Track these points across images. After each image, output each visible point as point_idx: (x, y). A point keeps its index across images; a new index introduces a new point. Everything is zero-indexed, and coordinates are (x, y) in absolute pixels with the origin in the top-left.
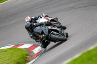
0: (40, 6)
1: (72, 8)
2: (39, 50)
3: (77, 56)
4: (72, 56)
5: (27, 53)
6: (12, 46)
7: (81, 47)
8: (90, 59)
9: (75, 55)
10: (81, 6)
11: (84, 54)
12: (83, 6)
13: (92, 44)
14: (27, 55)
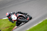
3: (41, 22)
7: (42, 18)
11: (44, 21)
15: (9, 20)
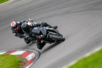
1: (67, 12)
2: (32, 56)
10: (77, 10)
11: (80, 61)
14: (20, 62)
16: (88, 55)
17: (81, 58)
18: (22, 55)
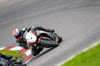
0: (33, 7)
3: (71, 58)
4: (65, 59)
5: (19, 55)
6: (4, 48)
7: (75, 49)
8: (84, 61)
9: (69, 57)
11: (78, 56)
12: (77, 6)
13: (86, 46)
15: (19, 44)
16: (86, 50)
17: (79, 53)
18: (21, 50)
